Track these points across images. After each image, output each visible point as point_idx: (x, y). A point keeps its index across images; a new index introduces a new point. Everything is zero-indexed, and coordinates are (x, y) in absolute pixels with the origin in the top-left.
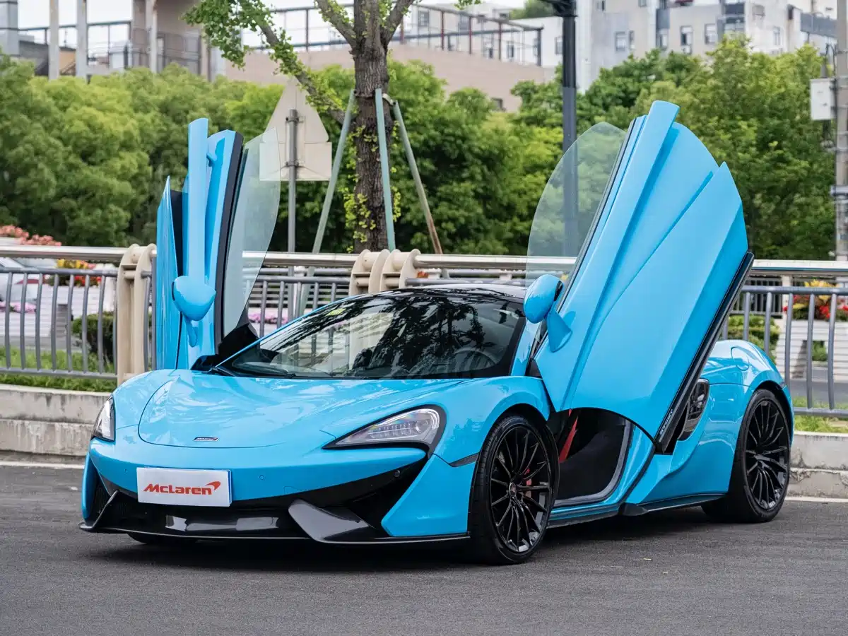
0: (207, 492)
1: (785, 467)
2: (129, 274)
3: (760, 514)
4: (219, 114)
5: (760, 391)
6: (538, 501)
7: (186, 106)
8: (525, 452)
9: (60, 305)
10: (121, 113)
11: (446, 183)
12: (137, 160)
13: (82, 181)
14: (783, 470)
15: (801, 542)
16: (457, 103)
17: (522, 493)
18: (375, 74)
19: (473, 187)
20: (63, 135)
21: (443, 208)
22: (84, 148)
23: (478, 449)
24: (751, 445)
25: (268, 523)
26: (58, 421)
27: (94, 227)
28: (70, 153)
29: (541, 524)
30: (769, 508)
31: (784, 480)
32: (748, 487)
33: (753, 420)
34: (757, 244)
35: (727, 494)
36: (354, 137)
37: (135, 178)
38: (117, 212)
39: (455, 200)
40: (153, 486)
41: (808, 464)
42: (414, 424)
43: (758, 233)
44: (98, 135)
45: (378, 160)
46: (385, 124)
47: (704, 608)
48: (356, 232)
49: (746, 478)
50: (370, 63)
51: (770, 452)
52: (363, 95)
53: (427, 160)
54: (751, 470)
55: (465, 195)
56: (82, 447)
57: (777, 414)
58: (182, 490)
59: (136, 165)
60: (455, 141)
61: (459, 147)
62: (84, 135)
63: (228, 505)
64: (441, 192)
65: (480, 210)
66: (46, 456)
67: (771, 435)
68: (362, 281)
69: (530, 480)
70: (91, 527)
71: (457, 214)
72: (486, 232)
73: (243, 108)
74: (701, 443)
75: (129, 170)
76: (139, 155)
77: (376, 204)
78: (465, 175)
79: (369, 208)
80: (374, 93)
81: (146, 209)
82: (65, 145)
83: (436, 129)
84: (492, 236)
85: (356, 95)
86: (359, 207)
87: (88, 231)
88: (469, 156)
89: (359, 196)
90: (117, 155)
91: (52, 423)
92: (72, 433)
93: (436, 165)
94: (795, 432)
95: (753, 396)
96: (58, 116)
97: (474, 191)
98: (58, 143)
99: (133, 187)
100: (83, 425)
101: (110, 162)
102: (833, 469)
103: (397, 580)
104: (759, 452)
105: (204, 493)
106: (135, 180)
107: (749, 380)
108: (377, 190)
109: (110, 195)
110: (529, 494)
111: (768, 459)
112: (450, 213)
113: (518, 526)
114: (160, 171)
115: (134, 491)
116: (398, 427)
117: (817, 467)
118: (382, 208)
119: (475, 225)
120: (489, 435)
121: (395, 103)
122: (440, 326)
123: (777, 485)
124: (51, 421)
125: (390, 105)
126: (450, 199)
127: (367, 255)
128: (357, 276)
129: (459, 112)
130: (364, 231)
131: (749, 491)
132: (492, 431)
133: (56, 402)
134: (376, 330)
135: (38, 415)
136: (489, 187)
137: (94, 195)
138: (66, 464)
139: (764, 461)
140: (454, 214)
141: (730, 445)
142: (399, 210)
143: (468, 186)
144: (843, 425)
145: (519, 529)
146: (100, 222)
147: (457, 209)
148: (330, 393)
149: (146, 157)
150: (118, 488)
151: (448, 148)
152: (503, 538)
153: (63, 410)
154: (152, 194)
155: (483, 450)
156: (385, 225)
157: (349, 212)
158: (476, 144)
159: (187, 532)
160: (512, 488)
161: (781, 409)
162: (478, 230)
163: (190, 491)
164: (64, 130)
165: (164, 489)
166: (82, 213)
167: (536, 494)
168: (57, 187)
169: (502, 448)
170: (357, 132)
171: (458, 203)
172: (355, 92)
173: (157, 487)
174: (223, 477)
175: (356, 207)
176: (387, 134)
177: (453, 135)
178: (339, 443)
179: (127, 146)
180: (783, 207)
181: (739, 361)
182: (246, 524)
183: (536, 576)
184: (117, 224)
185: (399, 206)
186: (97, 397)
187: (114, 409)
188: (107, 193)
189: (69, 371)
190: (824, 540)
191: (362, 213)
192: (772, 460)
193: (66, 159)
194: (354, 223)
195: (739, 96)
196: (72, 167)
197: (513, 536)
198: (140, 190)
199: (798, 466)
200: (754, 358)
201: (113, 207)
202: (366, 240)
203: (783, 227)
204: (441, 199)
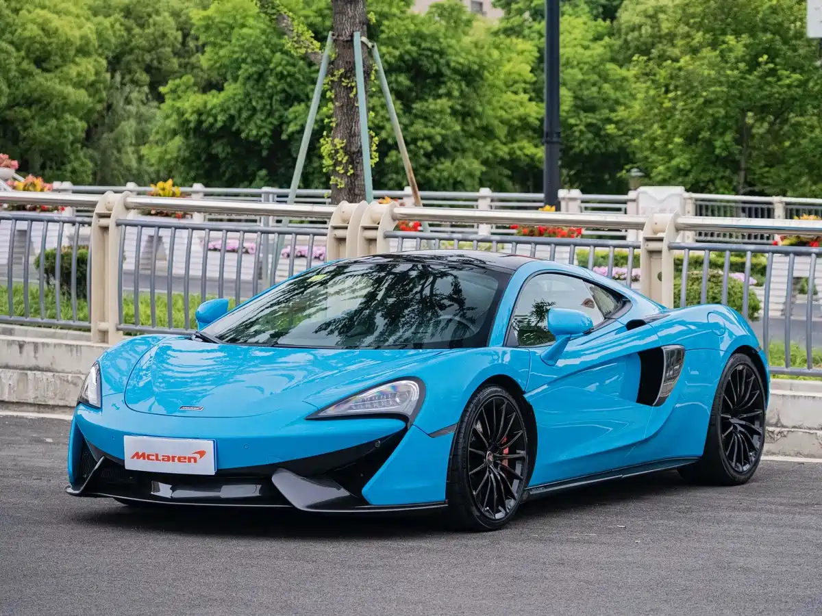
0: (192, 460)
1: (760, 430)
2: (104, 222)
3: (735, 478)
4: (183, 18)
5: (737, 355)
6: (514, 469)
7: (150, 9)
8: (503, 420)
9: (19, 231)
10: (78, 16)
11: (422, 99)
12: (94, 66)
13: (36, 90)
14: (758, 434)
15: (773, 507)
16: (436, 15)
17: (499, 462)
18: (354, 17)
19: (450, 103)
20: (15, 39)
21: (419, 127)
22: (38, 53)
23: (457, 419)
24: (726, 409)
25: (250, 490)
26: (30, 369)
27: (48, 138)
28: (23, 58)
29: (517, 492)
30: (743, 471)
31: (759, 443)
32: (722, 451)
33: (729, 383)
34: (749, 165)
35: (702, 458)
36: (332, 81)
37: (92, 84)
38: (73, 122)
39: (431, 118)
40: (140, 454)
41: (785, 424)
42: (394, 396)
43: (750, 154)
44: (52, 40)
45: (356, 105)
46: (364, 67)
47: (672, 580)
48: (332, 178)
49: (720, 441)
50: (349, 5)
51: (745, 416)
52: (341, 38)
53: (403, 75)
54: (726, 434)
55: (442, 112)
56: (56, 395)
57: (753, 377)
58: (168, 459)
59: (93, 71)
60: (432, 56)
61: (437, 62)
62: (38, 38)
63: (212, 472)
64: (416, 108)
65: (458, 128)
66: (19, 404)
67: (746, 399)
68: (340, 233)
69: (507, 449)
70: (77, 492)
71: (433, 131)
72: (464, 151)
73: (209, 18)
74: (678, 405)
75: (85, 77)
76: (96, 61)
77: (354, 149)
78: (442, 91)
79: (346, 153)
80: (352, 36)
81: (103, 117)
82: (18, 50)
83: (413, 44)
84: (470, 154)
85: (334, 37)
86: (337, 152)
87: (41, 143)
88: (448, 72)
89: (337, 141)
90: (73, 62)
91: (26, 372)
92: (45, 380)
93: (412, 79)
94: (771, 391)
95: (729, 360)
96: (10, 20)
97: (451, 108)
98: (11, 49)
99: (90, 96)
100: (57, 374)
101: (65, 69)
102: (810, 429)
103: (376, 548)
104: (734, 416)
105: (190, 461)
106: (92, 87)
107: (725, 345)
108: (354, 135)
109: (65, 104)
110: (505, 463)
111: (743, 423)
112: (426, 131)
113: (495, 493)
114: (118, 77)
115: (121, 457)
116: (379, 398)
117: (794, 427)
118: (360, 152)
119: (452, 143)
120: (467, 406)
121: (373, 46)
122: (422, 289)
123: (752, 448)
124: (23, 369)
125: (368, 47)
126: (425, 117)
127: (345, 205)
128: (336, 228)
129: (438, 25)
130: (341, 176)
131: (723, 455)
132: (470, 402)
133: (28, 350)
134: (357, 294)
135: (11, 363)
136: (467, 103)
137: (48, 104)
138: (39, 412)
139: (740, 425)
140: (430, 132)
141: (706, 407)
142: (377, 155)
143: (444, 103)
144: (818, 383)
145: (496, 496)
146: (56, 134)
147: (433, 127)
148: (309, 361)
149: (104, 62)
150: (104, 454)
151: (425, 63)
152: (479, 506)
153: (35, 357)
154: (110, 102)
155: (462, 421)
156: (362, 170)
157: (326, 157)
158: (453, 58)
159: (172, 499)
160: (489, 457)
161: (757, 374)
162: (456, 150)
163: (176, 459)
164: (17, 33)
165: (151, 457)
166: (35, 124)
167: (512, 463)
168: (10, 95)
169: (481, 418)
170: (335, 75)
171: (434, 120)
172: (333, 35)
173: (143, 455)
174: (208, 446)
175: (333, 152)
176: (365, 78)
177: (430, 50)
178: (322, 414)
179: (83, 51)
180: (776, 127)
181: (716, 325)
182: (230, 492)
183: (512, 545)
184: (73, 135)
185: (376, 151)
186: (71, 345)
187: (100, 373)
188: (62, 102)
189: (42, 319)
190: (796, 506)
191: (340, 159)
192: (748, 424)
193: (18, 64)
194: (331, 168)
195: (731, 9)
196: (25, 74)
197: (490, 504)
198: (97, 97)
199: (776, 425)
200: (732, 323)
201: (68, 117)
202: (343, 186)
203: (776, 148)
204: (416, 116)
